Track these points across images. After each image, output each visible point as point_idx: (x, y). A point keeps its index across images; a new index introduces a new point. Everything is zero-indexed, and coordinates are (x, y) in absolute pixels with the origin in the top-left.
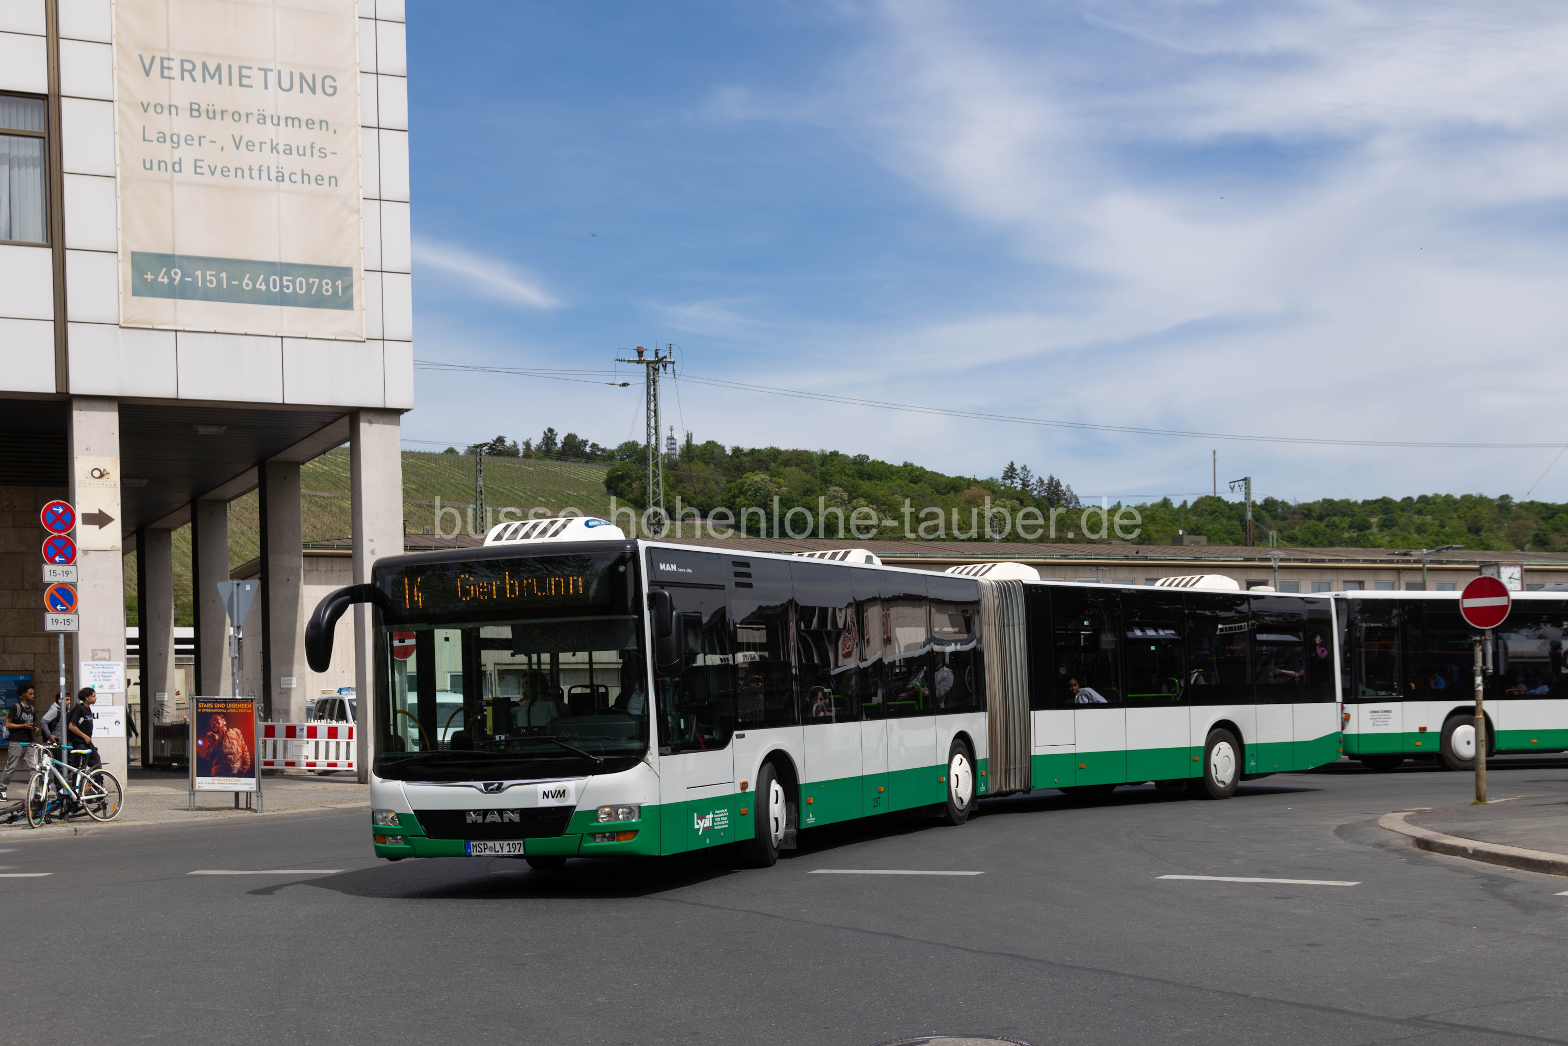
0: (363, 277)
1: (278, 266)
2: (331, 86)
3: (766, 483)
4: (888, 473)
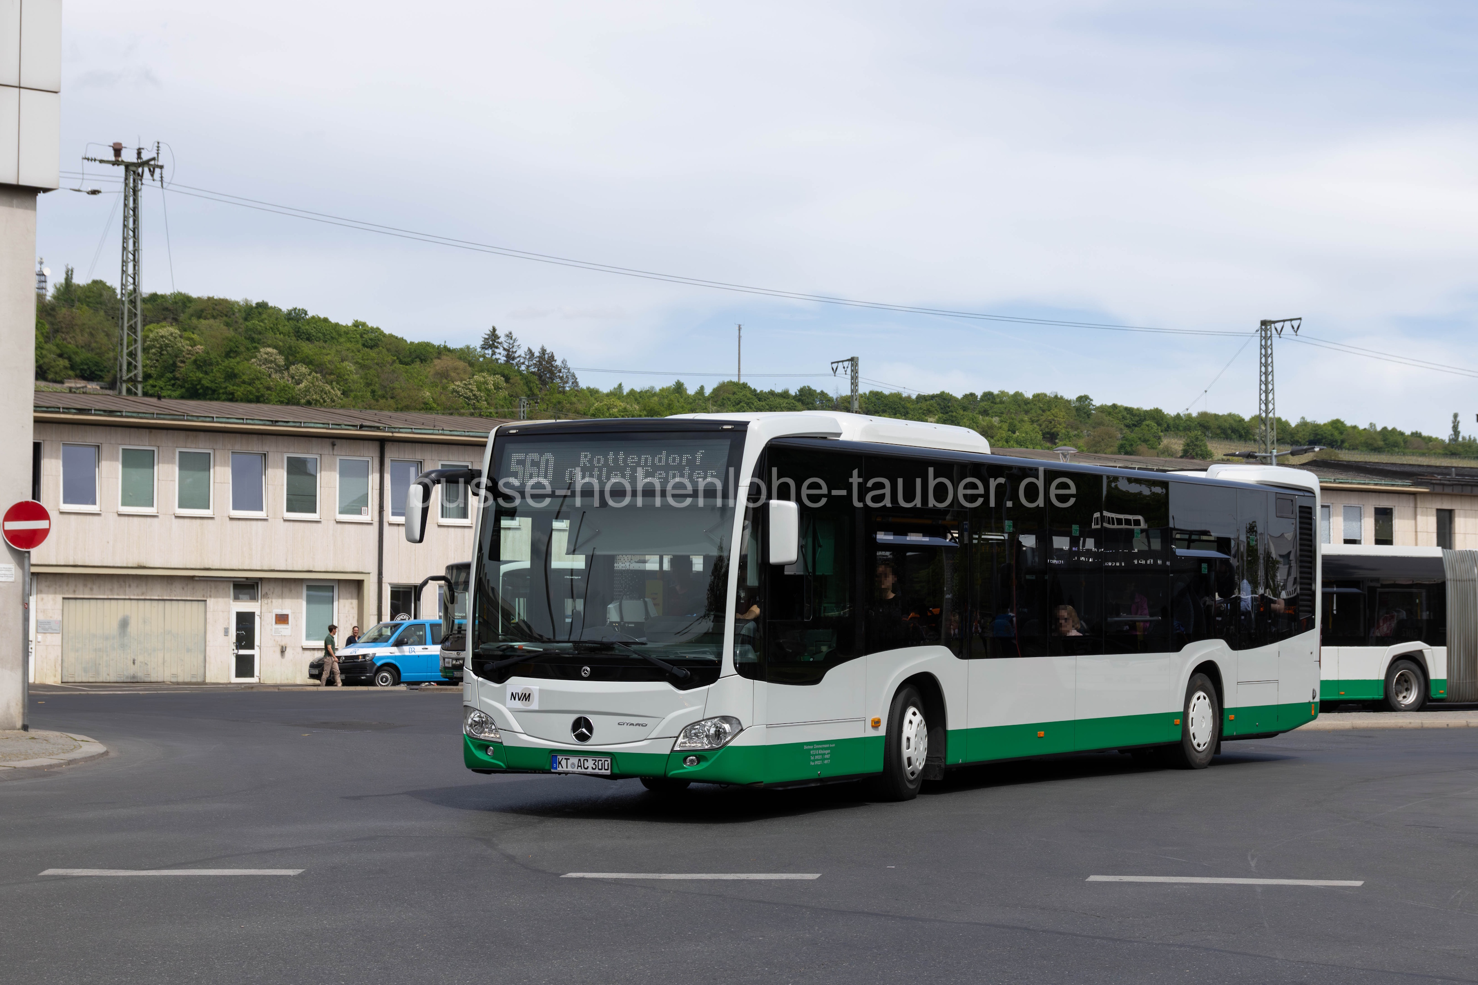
3: (175, 338)
4: (334, 334)
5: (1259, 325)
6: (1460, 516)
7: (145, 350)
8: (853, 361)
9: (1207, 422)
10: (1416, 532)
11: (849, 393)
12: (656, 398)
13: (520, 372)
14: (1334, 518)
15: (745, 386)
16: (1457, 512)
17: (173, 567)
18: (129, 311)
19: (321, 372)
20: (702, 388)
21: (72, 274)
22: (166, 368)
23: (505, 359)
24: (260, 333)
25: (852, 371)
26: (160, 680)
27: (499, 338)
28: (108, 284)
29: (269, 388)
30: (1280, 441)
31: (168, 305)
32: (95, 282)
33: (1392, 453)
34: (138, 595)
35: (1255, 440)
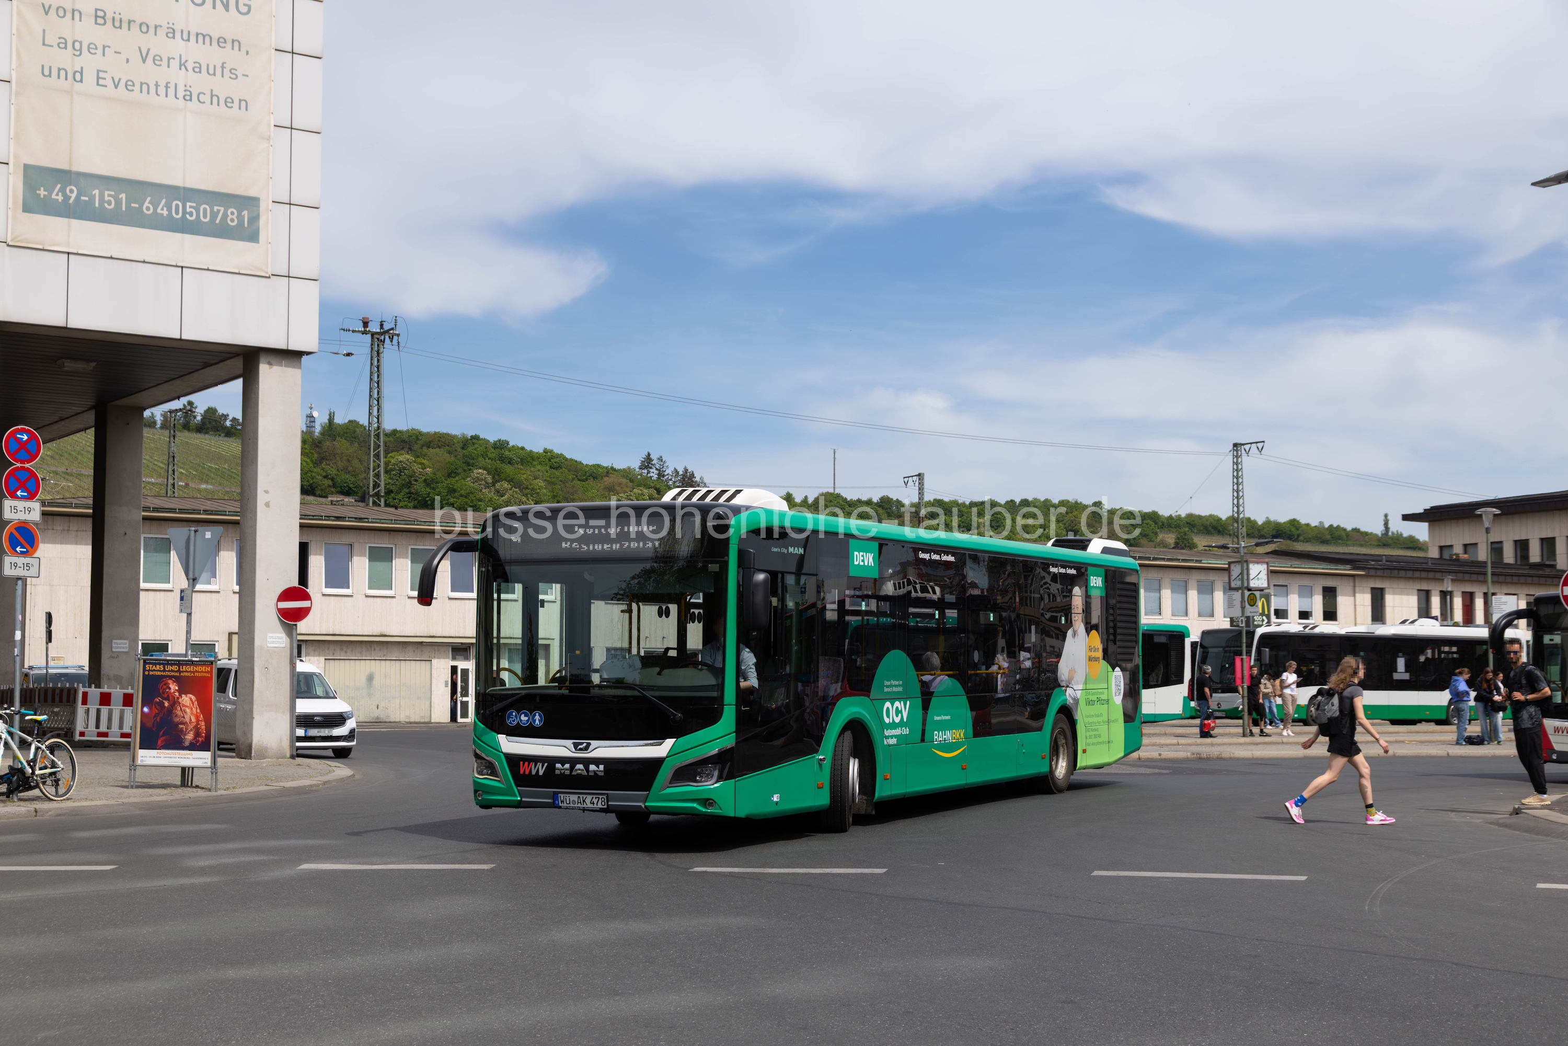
0: (270, 209)
1: (182, 191)
3: (411, 463)
4: (529, 459)
5: (1232, 446)
6: (1389, 594)
7: (386, 472)
8: (920, 476)
9: (1193, 521)
10: (1355, 605)
11: (917, 501)
14: (1291, 595)
15: (838, 496)
16: (1387, 590)
17: (406, 635)
18: (375, 441)
19: (519, 487)
20: (806, 497)
21: (334, 416)
22: (403, 485)
23: (657, 476)
24: (473, 459)
25: (919, 483)
26: (397, 720)
27: (652, 461)
28: (360, 423)
29: (480, 500)
30: (1248, 536)
31: (405, 437)
32: (350, 421)
33: (1336, 544)
34: (380, 657)
35: (1230, 535)
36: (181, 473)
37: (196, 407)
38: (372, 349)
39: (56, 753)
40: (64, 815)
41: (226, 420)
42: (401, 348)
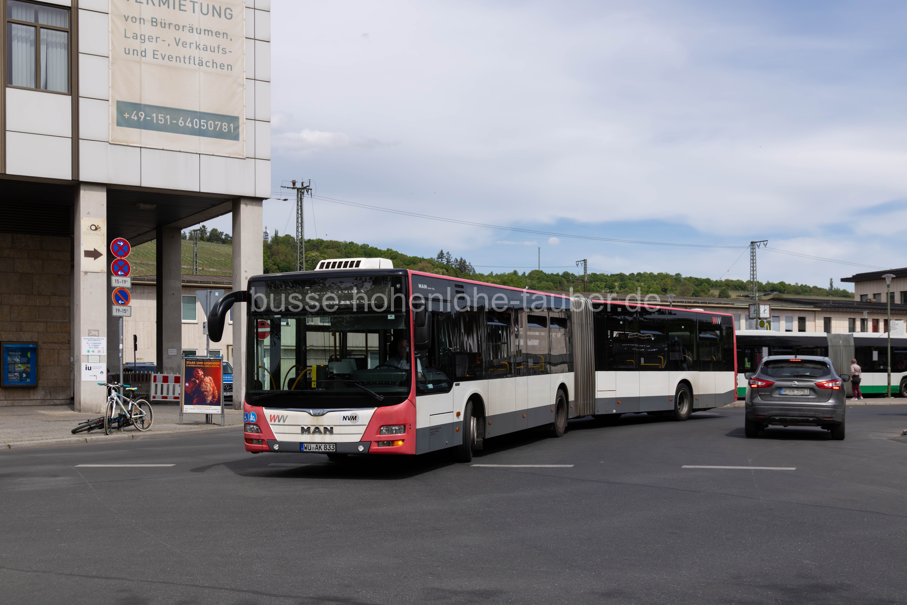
0: (245, 122)
1: (199, 114)
2: (229, 14)
3: (318, 257)
5: (750, 243)
6: (833, 320)
7: (306, 262)
8: (585, 261)
9: (729, 283)
10: (815, 326)
11: (583, 274)
12: (506, 277)
13: (452, 268)
14: (782, 321)
15: (542, 271)
16: (832, 318)
18: (300, 246)
20: (524, 273)
21: (278, 232)
23: (446, 262)
24: (351, 254)
25: (584, 265)
27: (444, 254)
28: (292, 236)
30: (759, 291)
31: (315, 244)
32: (286, 235)
33: (804, 295)
35: (748, 290)
36: (200, 263)
37: (207, 229)
38: (298, 197)
39: (142, 407)
40: (147, 438)
41: (222, 235)
42: (312, 196)
